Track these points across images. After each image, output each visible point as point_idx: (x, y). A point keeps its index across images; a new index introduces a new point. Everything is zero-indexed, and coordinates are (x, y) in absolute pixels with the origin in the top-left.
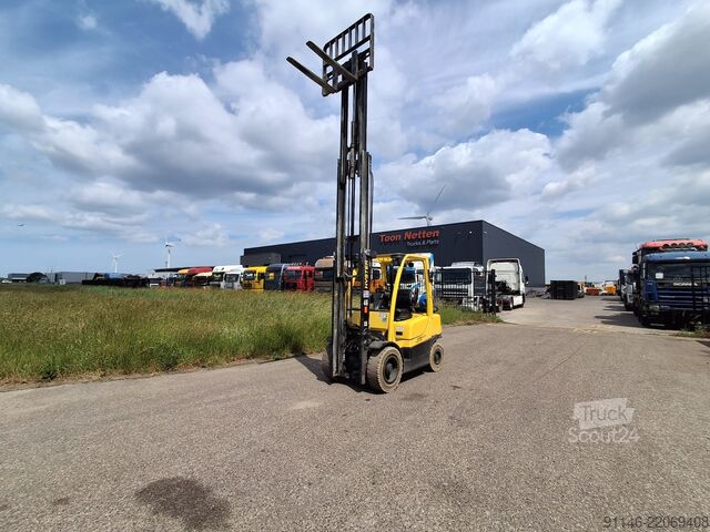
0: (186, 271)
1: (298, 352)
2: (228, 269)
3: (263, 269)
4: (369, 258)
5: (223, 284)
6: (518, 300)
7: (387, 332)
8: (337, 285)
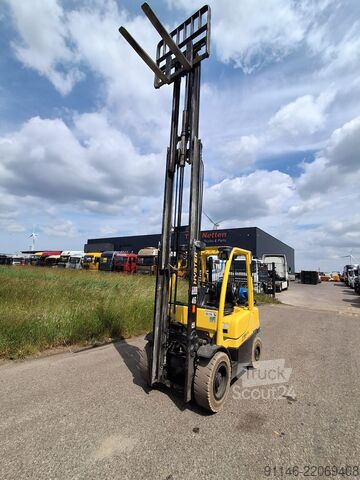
0: (41, 254)
1: (117, 336)
2: (73, 254)
3: (98, 255)
4: (199, 249)
5: (68, 264)
6: (285, 285)
7: (216, 334)
8: (161, 278)
